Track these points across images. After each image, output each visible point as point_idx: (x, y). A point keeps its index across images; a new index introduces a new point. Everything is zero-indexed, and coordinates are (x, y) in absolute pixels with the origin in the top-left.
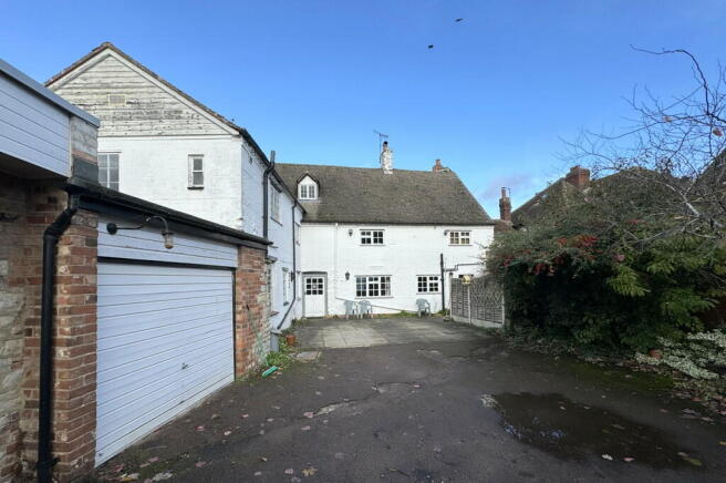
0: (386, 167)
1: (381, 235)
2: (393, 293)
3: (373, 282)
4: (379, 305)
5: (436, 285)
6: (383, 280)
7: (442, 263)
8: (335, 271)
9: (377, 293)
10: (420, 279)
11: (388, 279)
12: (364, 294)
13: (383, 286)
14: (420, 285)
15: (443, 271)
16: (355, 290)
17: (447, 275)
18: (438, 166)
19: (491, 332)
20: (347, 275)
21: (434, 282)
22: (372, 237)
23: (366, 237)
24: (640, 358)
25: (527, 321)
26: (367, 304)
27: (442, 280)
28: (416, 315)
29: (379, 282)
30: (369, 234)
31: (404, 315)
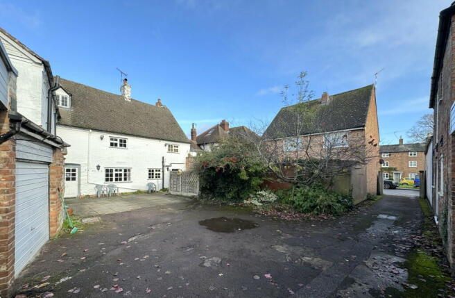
0: (126, 96)
1: (125, 141)
2: (132, 180)
3: (118, 172)
4: (123, 187)
5: (159, 174)
6: (125, 171)
7: (163, 162)
8: (88, 164)
9: (121, 179)
10: (150, 171)
11: (129, 170)
12: (111, 180)
13: (125, 175)
14: (150, 174)
15: (163, 166)
16: (104, 177)
17: (165, 169)
18: (159, 103)
19: (192, 197)
20: (98, 167)
21: (158, 172)
22: (118, 142)
23: (114, 142)
24: (245, 201)
25: (208, 191)
26: (113, 186)
27: (163, 172)
28: (147, 192)
29: (123, 172)
30: (116, 140)
31: (139, 192)
